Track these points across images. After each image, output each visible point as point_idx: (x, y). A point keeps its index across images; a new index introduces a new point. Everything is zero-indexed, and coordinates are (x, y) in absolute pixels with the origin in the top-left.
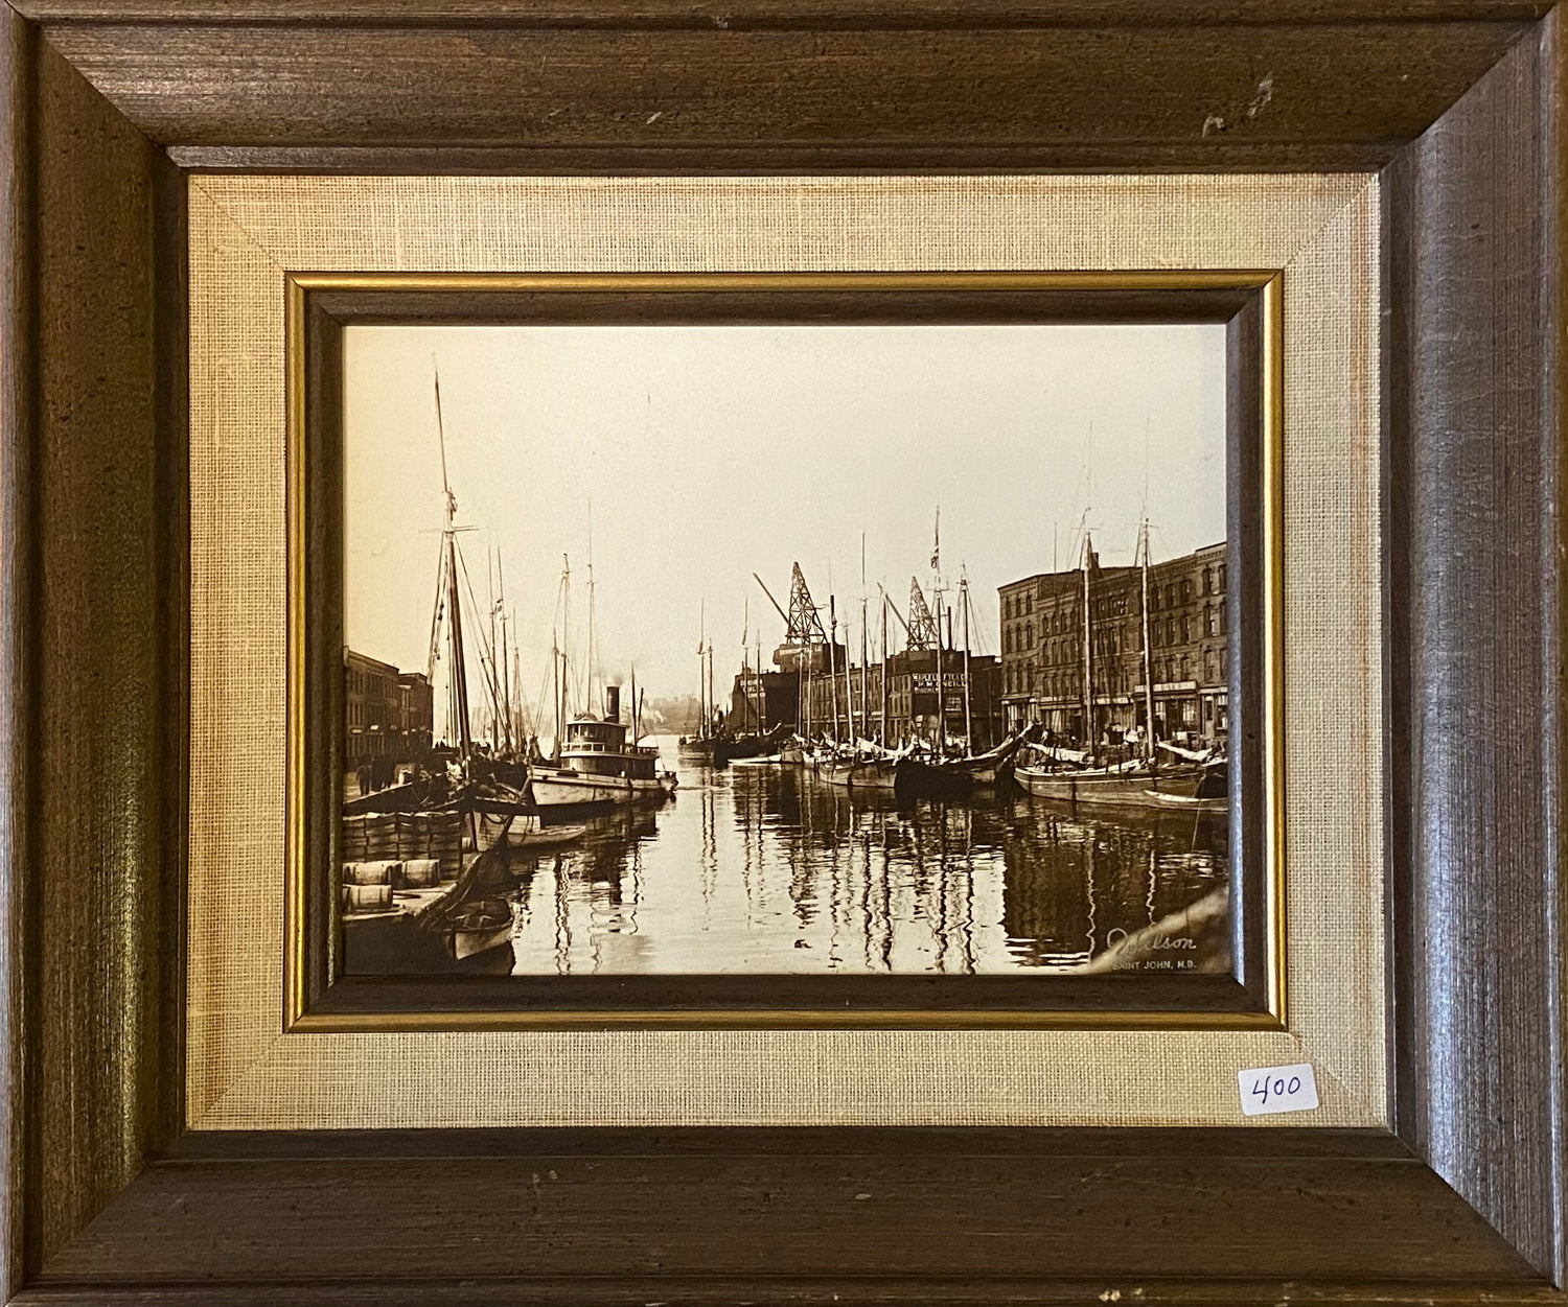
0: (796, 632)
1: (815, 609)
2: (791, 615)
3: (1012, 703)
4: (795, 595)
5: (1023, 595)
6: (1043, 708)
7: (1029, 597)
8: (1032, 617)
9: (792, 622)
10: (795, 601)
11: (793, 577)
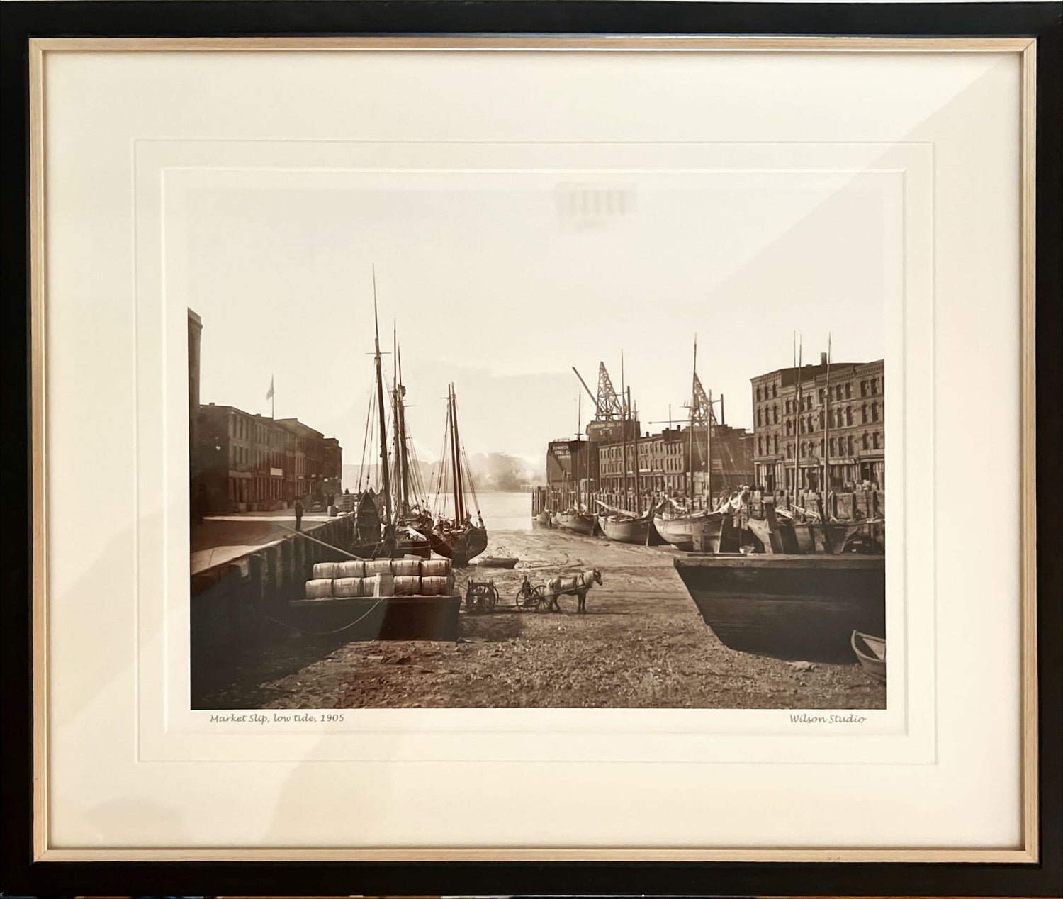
0: (602, 412)
1: (616, 395)
2: (598, 400)
3: (763, 462)
4: (602, 386)
5: (770, 384)
6: (787, 467)
7: (774, 386)
8: (778, 401)
9: (600, 405)
10: (602, 390)
11: (600, 373)
